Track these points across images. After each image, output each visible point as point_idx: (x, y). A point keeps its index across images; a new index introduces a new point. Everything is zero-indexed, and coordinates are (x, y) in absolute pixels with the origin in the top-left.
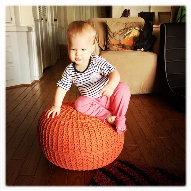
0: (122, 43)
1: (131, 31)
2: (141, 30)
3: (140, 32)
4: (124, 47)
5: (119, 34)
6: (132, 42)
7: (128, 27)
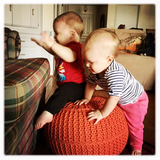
0: (127, 49)
1: (135, 39)
2: (143, 39)
3: (142, 41)
4: (128, 52)
5: (125, 42)
6: (135, 48)
7: (132, 37)
